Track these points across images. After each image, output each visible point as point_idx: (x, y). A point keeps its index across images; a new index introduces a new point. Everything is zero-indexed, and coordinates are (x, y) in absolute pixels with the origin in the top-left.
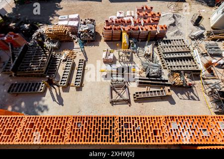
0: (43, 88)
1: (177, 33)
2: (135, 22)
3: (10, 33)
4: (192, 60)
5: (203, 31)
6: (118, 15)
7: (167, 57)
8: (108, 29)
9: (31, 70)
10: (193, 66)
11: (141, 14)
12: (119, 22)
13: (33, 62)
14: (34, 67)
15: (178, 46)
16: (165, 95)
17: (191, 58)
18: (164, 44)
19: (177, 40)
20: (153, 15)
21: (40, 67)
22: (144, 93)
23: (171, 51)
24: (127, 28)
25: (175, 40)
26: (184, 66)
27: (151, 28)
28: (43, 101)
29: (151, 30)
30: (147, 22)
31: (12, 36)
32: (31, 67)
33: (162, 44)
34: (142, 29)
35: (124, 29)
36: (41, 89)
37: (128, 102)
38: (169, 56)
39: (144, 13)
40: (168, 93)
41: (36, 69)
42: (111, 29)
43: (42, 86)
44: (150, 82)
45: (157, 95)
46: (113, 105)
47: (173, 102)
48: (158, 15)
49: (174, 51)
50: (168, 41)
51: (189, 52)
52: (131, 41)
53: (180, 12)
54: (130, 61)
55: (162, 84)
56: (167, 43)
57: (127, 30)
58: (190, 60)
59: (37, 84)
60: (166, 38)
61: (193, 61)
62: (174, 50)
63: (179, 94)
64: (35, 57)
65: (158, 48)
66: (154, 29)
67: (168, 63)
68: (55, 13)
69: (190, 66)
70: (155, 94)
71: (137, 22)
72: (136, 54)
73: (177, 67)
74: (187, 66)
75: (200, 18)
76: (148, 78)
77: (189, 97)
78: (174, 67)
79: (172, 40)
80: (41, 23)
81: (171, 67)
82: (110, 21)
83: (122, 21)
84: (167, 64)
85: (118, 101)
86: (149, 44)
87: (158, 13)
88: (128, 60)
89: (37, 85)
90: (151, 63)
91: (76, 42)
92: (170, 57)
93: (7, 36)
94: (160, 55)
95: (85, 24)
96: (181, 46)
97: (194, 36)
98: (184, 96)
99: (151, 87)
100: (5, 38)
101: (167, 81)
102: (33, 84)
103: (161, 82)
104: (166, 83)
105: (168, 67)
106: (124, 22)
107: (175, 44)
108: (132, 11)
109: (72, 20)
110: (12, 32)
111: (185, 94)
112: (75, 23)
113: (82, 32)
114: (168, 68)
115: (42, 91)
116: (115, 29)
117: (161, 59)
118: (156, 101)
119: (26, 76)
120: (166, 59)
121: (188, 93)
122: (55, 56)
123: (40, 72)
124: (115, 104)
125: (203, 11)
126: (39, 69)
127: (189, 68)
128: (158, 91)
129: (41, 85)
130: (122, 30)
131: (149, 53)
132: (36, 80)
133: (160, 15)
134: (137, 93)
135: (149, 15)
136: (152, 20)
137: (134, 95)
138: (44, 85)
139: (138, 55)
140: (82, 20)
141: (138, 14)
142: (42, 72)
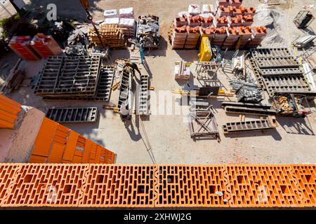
0: (94, 116)
1: (276, 39)
2: (219, 22)
3: (38, 34)
4: (301, 79)
5: (313, 37)
6: (191, 10)
7: (266, 73)
8: (182, 32)
9: (76, 90)
10: (304, 87)
11: (227, 10)
12: (196, 21)
13: (77, 78)
14: (80, 86)
15: (282, 58)
16: (268, 127)
17: (300, 76)
18: (261, 56)
19: (279, 49)
20: (244, 12)
21: (89, 85)
22: (238, 123)
23: (271, 65)
24: (208, 31)
25: (275, 49)
26: (291, 87)
27: (243, 31)
28: (96, 134)
29: (242, 34)
30: (236, 22)
31: (43, 40)
32: (75, 86)
33: (258, 55)
34: (230, 32)
35: (204, 32)
36: (92, 118)
37: (216, 136)
38: (268, 72)
39: (231, 8)
40: (273, 125)
41: (83, 89)
42: (185, 31)
43: (93, 113)
44: (246, 108)
45: (257, 128)
46: (195, 140)
47: (278, 137)
48: (251, 12)
49: (276, 65)
50: (266, 51)
51: (297, 67)
52: (214, 50)
53: (277, 7)
54: (213, 79)
55: (262, 112)
56: (265, 53)
57: (208, 33)
58: (299, 79)
59: (85, 110)
60: (261, 46)
61: (304, 80)
62: (276, 63)
63: (286, 126)
64: (78, 71)
65: (251, 61)
66: (247, 32)
67: (268, 81)
68: (94, 6)
69: (299, 87)
70: (254, 126)
71: (222, 22)
72: (221, 69)
73: (282, 87)
74: (295, 87)
75: (309, 17)
76: (242, 104)
77: (299, 130)
78: (278, 87)
79: (271, 49)
80: (75, 20)
81: (273, 87)
82: (182, 20)
83: (200, 20)
84: (268, 84)
85: (202, 135)
86: (239, 55)
87: (251, 9)
88: (211, 78)
89: (86, 112)
90: (243, 81)
91: (132, 51)
92: (270, 73)
93: (34, 39)
94: (255, 70)
95: (144, 23)
96: (285, 58)
97: (301, 44)
98: (293, 128)
99: (246, 116)
100: (33, 42)
101: (269, 108)
102: (80, 110)
103: (262, 110)
104: (268, 110)
105: (269, 87)
106: (203, 21)
107: (277, 56)
108: (211, 5)
109: (124, 16)
110: (42, 34)
111: (294, 126)
112: (130, 22)
113: (142, 36)
114: (268, 90)
115: (94, 120)
116: (191, 32)
117: (258, 76)
118: (255, 136)
119: (67, 99)
120: (265, 77)
121: (298, 125)
122: (104, 70)
123: (89, 93)
124: (199, 139)
125: (311, 6)
126: (88, 89)
127: (298, 90)
128: (258, 122)
129: (92, 111)
130: (202, 33)
131: (240, 68)
132: (83, 105)
133: (254, 12)
134: (228, 124)
135: (239, 11)
136: (244, 18)
137: (225, 126)
138: (95, 111)
139: (223, 70)
140: (140, 17)
141: (223, 10)
142: (92, 93)
